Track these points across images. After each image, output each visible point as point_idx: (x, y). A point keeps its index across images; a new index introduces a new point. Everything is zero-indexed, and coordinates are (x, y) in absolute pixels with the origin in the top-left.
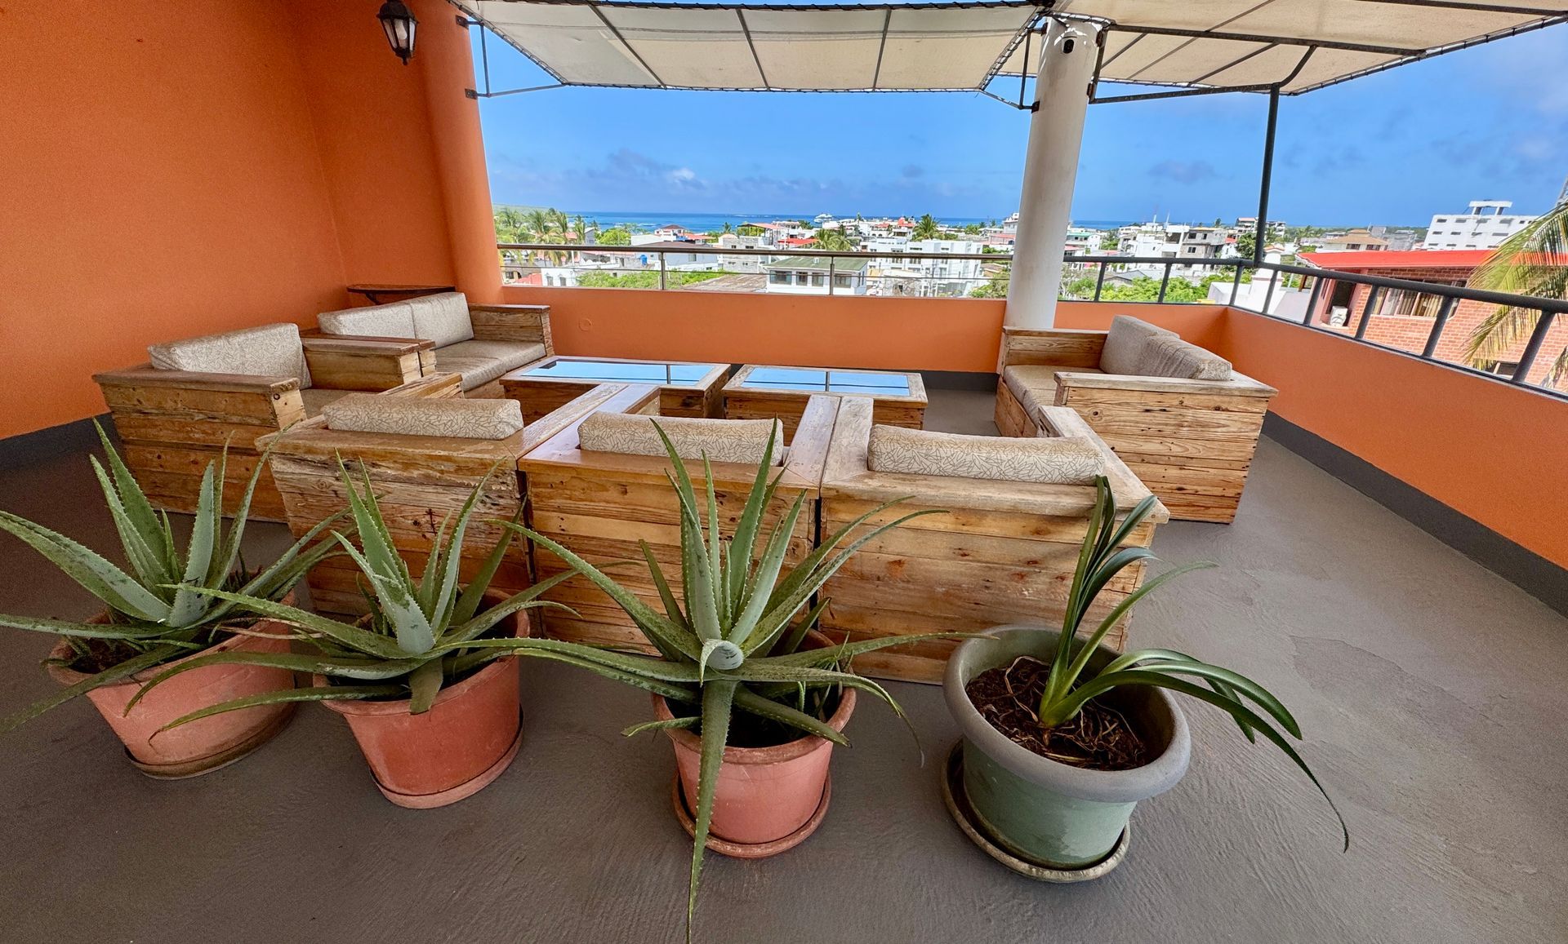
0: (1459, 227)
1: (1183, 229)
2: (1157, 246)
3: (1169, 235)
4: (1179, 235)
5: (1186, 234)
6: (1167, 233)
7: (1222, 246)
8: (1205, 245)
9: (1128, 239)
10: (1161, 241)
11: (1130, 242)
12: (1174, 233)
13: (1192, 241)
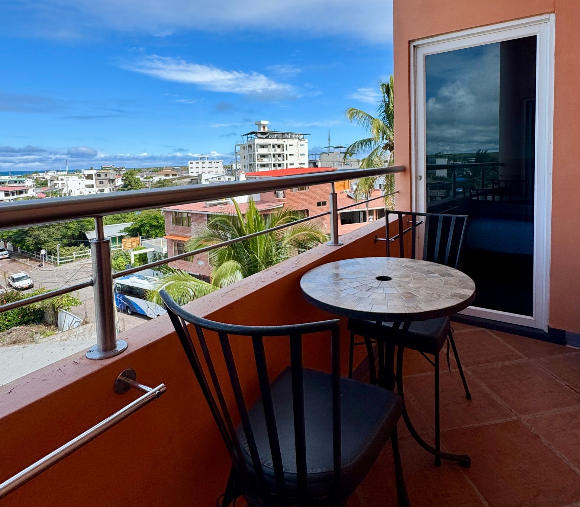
0: (197, 165)
1: (93, 172)
2: (81, 182)
3: (86, 175)
4: (92, 175)
5: (95, 174)
6: (85, 175)
7: (115, 179)
8: (108, 179)
9: (54, 180)
10: (83, 179)
11: (56, 182)
12: (88, 175)
13: (100, 178)
